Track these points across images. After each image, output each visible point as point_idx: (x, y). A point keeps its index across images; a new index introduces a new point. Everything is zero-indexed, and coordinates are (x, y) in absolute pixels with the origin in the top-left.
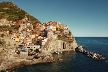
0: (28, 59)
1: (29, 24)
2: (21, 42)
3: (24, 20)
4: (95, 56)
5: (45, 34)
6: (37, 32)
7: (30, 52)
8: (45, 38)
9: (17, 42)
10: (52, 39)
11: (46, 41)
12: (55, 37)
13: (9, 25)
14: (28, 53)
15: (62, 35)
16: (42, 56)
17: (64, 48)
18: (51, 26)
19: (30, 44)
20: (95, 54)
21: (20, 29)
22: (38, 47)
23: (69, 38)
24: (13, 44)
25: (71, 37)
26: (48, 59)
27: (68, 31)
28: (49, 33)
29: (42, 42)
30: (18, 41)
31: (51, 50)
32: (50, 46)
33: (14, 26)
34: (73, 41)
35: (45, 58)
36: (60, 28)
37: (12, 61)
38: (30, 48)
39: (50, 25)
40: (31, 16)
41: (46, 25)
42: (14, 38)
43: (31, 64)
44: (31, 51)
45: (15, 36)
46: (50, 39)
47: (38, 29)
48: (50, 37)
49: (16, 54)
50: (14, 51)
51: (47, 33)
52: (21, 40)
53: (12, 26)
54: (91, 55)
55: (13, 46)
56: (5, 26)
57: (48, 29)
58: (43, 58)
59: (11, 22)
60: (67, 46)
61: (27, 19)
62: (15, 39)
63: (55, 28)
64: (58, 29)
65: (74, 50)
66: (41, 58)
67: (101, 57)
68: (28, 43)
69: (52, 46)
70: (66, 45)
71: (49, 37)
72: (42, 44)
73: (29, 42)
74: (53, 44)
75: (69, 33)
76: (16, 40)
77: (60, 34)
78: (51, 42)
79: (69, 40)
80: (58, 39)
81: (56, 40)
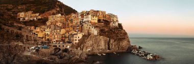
1: (60, 15)
2: (45, 38)
4: (150, 57)
6: (70, 25)
7: (57, 52)
8: (79, 32)
9: (39, 37)
11: (81, 37)
12: (95, 32)
13: (35, 19)
15: (106, 29)
17: (109, 49)
18: (90, 16)
19: (57, 41)
20: (151, 54)
22: (69, 45)
23: (118, 33)
24: (33, 39)
25: (121, 33)
27: (117, 24)
28: (85, 25)
29: (74, 39)
30: (41, 36)
31: (87, 51)
32: (86, 45)
33: (41, 19)
34: (125, 38)
36: (105, 19)
38: (56, 46)
39: (88, 14)
41: (82, 15)
42: (36, 33)
44: (59, 51)
45: (38, 30)
46: (87, 34)
47: (72, 21)
49: (35, 51)
50: (33, 48)
51: (82, 25)
52: (45, 35)
55: (33, 42)
57: (84, 20)
60: (115, 46)
61: (58, 9)
62: (37, 35)
63: (97, 19)
64: (102, 21)
65: (125, 51)
68: (54, 40)
69: (89, 45)
70: (112, 45)
72: (74, 42)
73: (56, 39)
74: (91, 42)
77: (104, 28)
78: (89, 39)
79: (118, 36)
80: (100, 35)
81: (96, 36)
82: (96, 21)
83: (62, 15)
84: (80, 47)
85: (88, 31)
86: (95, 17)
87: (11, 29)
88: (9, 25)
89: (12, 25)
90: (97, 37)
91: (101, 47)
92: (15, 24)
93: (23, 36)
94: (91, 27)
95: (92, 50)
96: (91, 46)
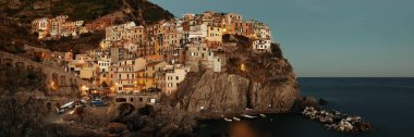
1: (133, 24)
2: (98, 80)
3: (119, 15)
6: (158, 47)
7: (126, 114)
8: (179, 66)
9: (84, 79)
10: (203, 70)
11: (182, 78)
12: (216, 64)
13: (74, 34)
17: (249, 105)
18: (204, 26)
21: (103, 45)
22: (154, 98)
23: (270, 68)
24: (68, 83)
25: (278, 67)
27: (268, 45)
28: (193, 49)
30: (89, 76)
31: (198, 110)
32: (195, 95)
33: (89, 34)
34: (286, 79)
36: (239, 34)
38: (125, 100)
39: (200, 21)
42: (76, 69)
45: (82, 62)
46: (196, 70)
47: (160, 39)
48: (197, 64)
50: (69, 105)
52: (99, 74)
55: (69, 90)
59: (80, 23)
60: (263, 98)
61: (129, 11)
62: (78, 72)
63: (220, 33)
64: (232, 38)
68: (120, 85)
69: (203, 96)
70: (256, 96)
71: (193, 63)
73: (125, 83)
74: (207, 90)
75: (273, 51)
76: (83, 75)
77: (236, 56)
78: (202, 82)
79: (271, 75)
80: (229, 72)
81: (218, 74)
82: (219, 39)
83: (138, 24)
84: (182, 103)
85: (200, 62)
86: (216, 29)
87: (16, 59)
88: (14, 49)
89: (19, 51)
90: (221, 77)
91: (229, 102)
92: (26, 47)
93: (45, 76)
94: (206, 53)
95: (210, 109)
96: (207, 99)
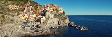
0: (31, 32)
2: (25, 20)
3: (28, 4)
4: (82, 29)
5: (44, 14)
6: (38, 12)
8: (44, 16)
10: (49, 17)
11: (45, 19)
12: (52, 16)
14: (30, 28)
15: (57, 14)
16: (42, 30)
17: (59, 24)
18: (49, 8)
19: (32, 21)
20: (82, 27)
21: (25, 11)
22: (39, 23)
23: (63, 16)
24: (20, 21)
25: (65, 16)
26: (47, 32)
27: (62, 11)
28: (47, 13)
29: (42, 20)
30: (23, 19)
31: (48, 26)
32: (48, 23)
33: (21, 9)
34: (67, 18)
35: (44, 32)
37: (19, 33)
38: (32, 24)
39: (48, 6)
40: (33, 1)
41: (44, 7)
42: (21, 17)
43: (33, 35)
44: (33, 27)
46: (48, 17)
47: (39, 10)
49: (22, 28)
50: (21, 26)
51: (45, 13)
53: (19, 9)
54: (80, 28)
55: (20, 23)
56: (15, 10)
57: (46, 10)
58: (42, 32)
59: (19, 6)
60: (62, 23)
61: (30, 3)
63: (52, 9)
64: (55, 10)
65: (67, 25)
66: (40, 32)
67: (86, 29)
70: (60, 22)
71: (47, 16)
72: (42, 21)
73: (31, 20)
74: (50, 21)
78: (49, 20)
79: (63, 18)
80: (55, 17)
81: (52, 18)
82: (52, 10)
83: (33, 6)
84: (45, 24)
87: (8, 17)
88: (7, 14)
91: (55, 24)
92: (10, 14)
93: (15, 20)
94: (50, 14)
95: (51, 25)
96: (50, 23)
